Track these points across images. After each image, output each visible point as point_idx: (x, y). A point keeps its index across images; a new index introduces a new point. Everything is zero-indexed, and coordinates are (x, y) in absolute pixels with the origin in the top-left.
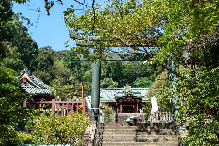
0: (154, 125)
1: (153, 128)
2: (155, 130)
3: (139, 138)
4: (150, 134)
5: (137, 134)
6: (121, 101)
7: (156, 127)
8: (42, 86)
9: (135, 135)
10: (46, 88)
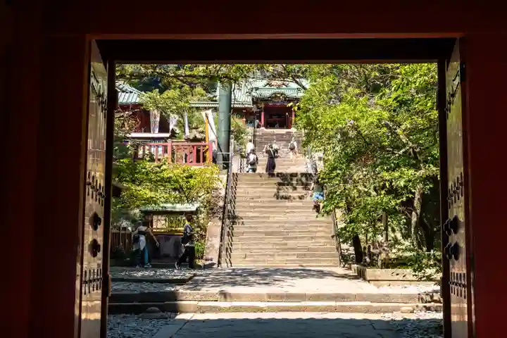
0: (302, 176)
1: (301, 180)
2: (303, 184)
3: (282, 193)
4: (295, 189)
5: (279, 189)
6: (262, 106)
7: (304, 179)
8: (124, 89)
9: (276, 190)
10: (131, 92)
